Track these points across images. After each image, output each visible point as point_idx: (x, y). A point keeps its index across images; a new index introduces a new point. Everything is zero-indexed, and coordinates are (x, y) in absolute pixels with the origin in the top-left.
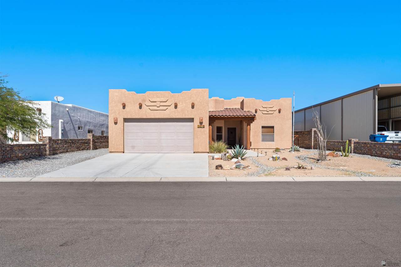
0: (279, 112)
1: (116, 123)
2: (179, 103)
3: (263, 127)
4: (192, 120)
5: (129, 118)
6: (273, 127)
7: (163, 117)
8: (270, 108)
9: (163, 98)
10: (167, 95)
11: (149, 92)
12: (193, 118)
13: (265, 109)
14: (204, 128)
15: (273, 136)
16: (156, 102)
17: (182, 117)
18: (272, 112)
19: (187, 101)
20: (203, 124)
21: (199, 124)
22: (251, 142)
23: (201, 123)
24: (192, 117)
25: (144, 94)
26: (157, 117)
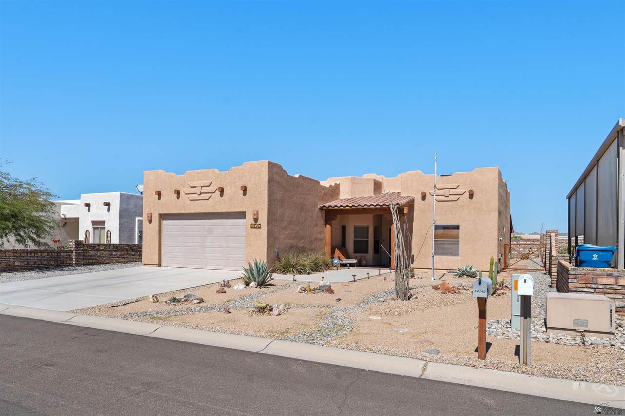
0: (471, 196)
1: (150, 221)
2: (227, 187)
3: (437, 227)
4: (242, 215)
5: (164, 213)
6: (457, 227)
7: (205, 212)
8: (451, 190)
9: (206, 180)
10: (211, 175)
11: (189, 172)
12: (245, 212)
13: (442, 192)
14: (260, 228)
15: (458, 244)
16: (195, 187)
17: (230, 211)
18: (456, 197)
19: (237, 184)
20: (259, 222)
21: (253, 222)
22: (413, 256)
23: (256, 220)
24: (243, 210)
25: (182, 175)
26: (198, 211)
